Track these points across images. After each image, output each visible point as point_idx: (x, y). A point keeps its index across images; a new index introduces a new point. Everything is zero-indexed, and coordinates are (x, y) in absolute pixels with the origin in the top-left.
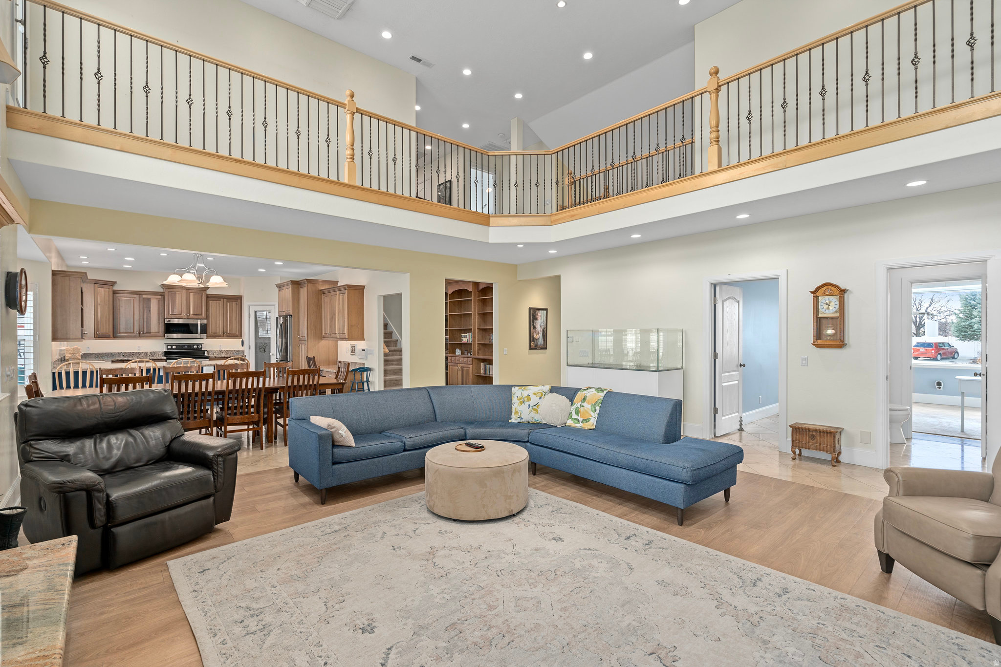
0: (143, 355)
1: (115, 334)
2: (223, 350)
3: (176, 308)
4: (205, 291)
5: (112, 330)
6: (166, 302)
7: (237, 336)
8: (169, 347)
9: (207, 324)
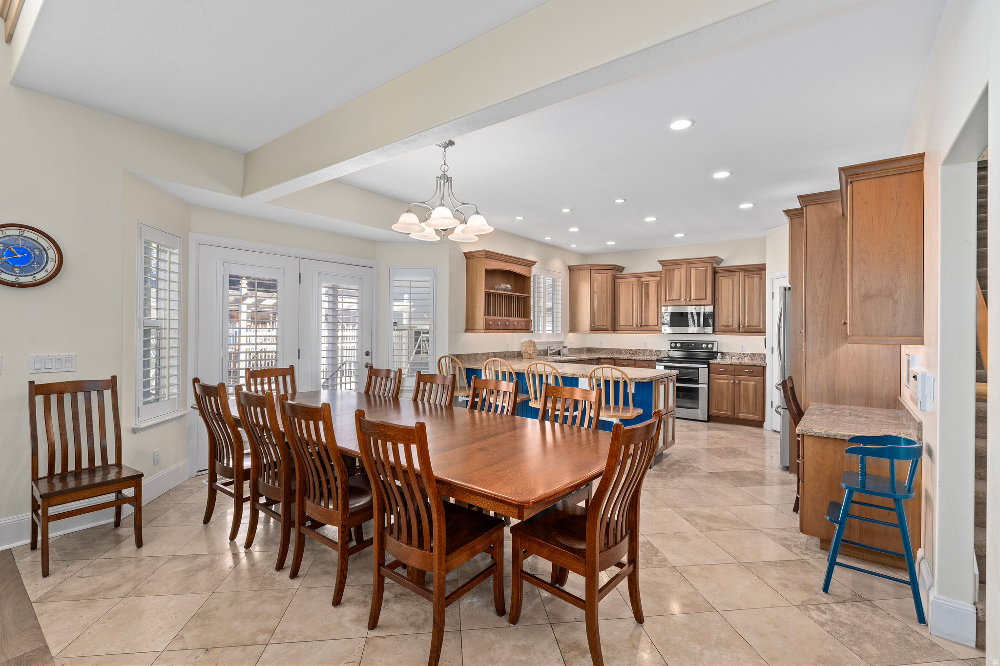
0: (648, 353)
1: (615, 328)
2: (746, 352)
3: (674, 292)
4: (711, 264)
5: (610, 322)
6: (663, 284)
7: (761, 331)
8: (673, 345)
9: (714, 313)
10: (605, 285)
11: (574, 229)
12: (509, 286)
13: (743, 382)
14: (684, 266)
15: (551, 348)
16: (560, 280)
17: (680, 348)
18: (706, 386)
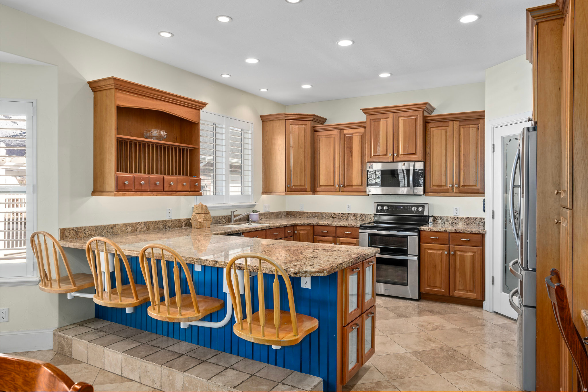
0: (352, 217)
1: (314, 190)
2: (461, 215)
3: (379, 146)
4: (421, 112)
5: (309, 182)
6: (368, 137)
7: (480, 192)
8: (380, 208)
9: (425, 170)
10: (303, 138)
11: (252, 61)
12: (163, 133)
13: (459, 253)
14: (391, 115)
15: (235, 213)
16: (250, 132)
17: (388, 211)
18: (416, 258)
